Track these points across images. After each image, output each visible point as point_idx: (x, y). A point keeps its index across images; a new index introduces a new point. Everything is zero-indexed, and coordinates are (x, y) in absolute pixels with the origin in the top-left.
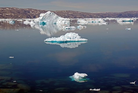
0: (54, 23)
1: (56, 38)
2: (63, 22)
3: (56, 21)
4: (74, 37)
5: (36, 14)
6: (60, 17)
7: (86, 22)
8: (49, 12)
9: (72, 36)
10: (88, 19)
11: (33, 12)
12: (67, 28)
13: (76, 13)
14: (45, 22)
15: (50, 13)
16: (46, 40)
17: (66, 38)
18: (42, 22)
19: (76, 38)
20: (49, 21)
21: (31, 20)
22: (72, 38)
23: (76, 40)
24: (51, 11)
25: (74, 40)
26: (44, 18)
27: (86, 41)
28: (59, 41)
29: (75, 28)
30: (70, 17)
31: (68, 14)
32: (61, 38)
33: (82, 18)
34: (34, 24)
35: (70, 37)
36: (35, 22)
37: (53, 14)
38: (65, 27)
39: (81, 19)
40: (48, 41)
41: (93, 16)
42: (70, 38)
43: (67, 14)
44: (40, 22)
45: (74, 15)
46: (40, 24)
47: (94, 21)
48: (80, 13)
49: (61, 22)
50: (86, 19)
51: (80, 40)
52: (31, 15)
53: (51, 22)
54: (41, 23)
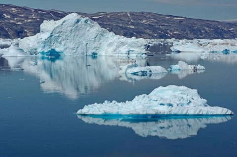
0: (90, 53)
1: (120, 104)
2: (124, 50)
3: (98, 48)
4: (182, 101)
5: (25, 24)
6: (112, 33)
7: (201, 50)
8: (72, 17)
9: (175, 97)
10: (210, 41)
11: (13, 16)
12: (136, 70)
13: (165, 21)
14: (57, 50)
15: (78, 21)
16: (85, 110)
17: (156, 103)
18: (47, 50)
19: (192, 105)
20: (71, 45)
21: (7, 42)
22: (175, 105)
23: (191, 112)
24: (79, 14)
25: (184, 113)
26: (57, 35)
27: (225, 115)
28: (129, 115)
29: (165, 71)
30: (144, 33)
31: (138, 23)
32: (138, 105)
33: (188, 38)
34: (20, 56)
35: (168, 102)
36: (22, 50)
37: (86, 21)
38: (129, 67)
39: (184, 40)
40: (91, 113)
41: (226, 32)
42: (170, 105)
43: (133, 24)
44: (39, 50)
45: (159, 29)
46: (40, 55)
47: (231, 49)
48: (181, 21)
49: (115, 50)
50: (203, 41)
51: (204, 113)
52: (7, 25)
53: (80, 51)
54: (43, 53)
